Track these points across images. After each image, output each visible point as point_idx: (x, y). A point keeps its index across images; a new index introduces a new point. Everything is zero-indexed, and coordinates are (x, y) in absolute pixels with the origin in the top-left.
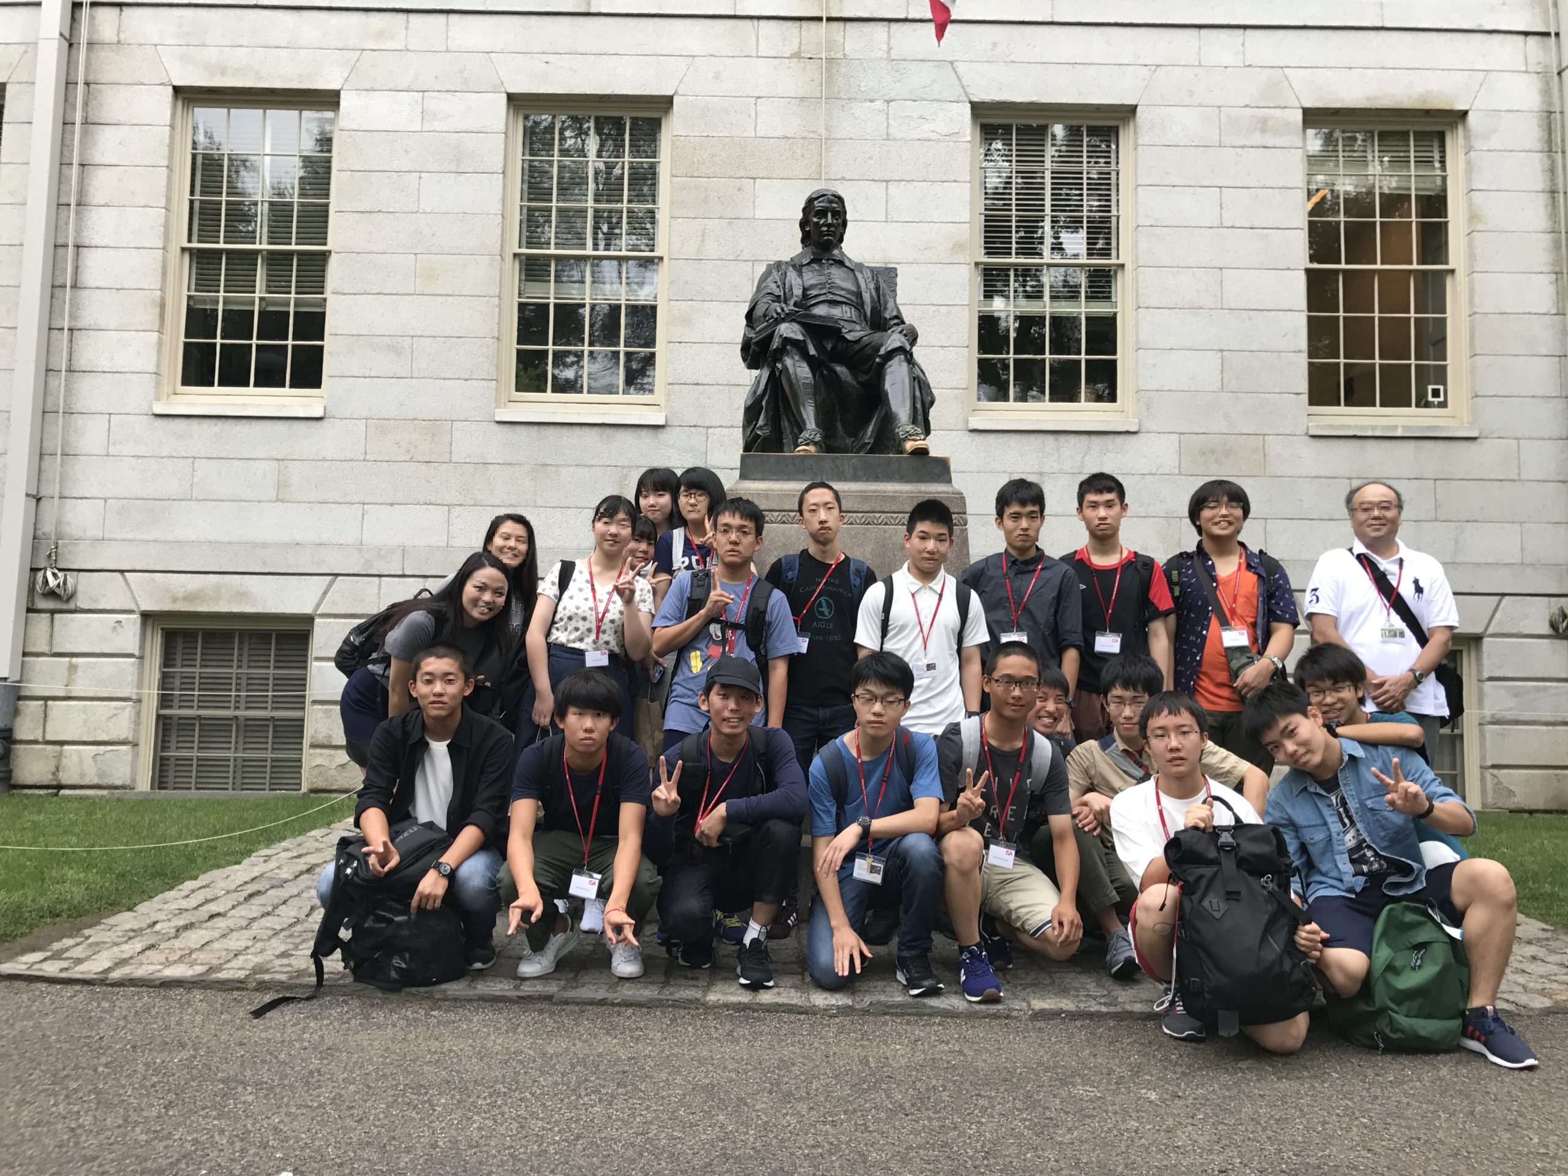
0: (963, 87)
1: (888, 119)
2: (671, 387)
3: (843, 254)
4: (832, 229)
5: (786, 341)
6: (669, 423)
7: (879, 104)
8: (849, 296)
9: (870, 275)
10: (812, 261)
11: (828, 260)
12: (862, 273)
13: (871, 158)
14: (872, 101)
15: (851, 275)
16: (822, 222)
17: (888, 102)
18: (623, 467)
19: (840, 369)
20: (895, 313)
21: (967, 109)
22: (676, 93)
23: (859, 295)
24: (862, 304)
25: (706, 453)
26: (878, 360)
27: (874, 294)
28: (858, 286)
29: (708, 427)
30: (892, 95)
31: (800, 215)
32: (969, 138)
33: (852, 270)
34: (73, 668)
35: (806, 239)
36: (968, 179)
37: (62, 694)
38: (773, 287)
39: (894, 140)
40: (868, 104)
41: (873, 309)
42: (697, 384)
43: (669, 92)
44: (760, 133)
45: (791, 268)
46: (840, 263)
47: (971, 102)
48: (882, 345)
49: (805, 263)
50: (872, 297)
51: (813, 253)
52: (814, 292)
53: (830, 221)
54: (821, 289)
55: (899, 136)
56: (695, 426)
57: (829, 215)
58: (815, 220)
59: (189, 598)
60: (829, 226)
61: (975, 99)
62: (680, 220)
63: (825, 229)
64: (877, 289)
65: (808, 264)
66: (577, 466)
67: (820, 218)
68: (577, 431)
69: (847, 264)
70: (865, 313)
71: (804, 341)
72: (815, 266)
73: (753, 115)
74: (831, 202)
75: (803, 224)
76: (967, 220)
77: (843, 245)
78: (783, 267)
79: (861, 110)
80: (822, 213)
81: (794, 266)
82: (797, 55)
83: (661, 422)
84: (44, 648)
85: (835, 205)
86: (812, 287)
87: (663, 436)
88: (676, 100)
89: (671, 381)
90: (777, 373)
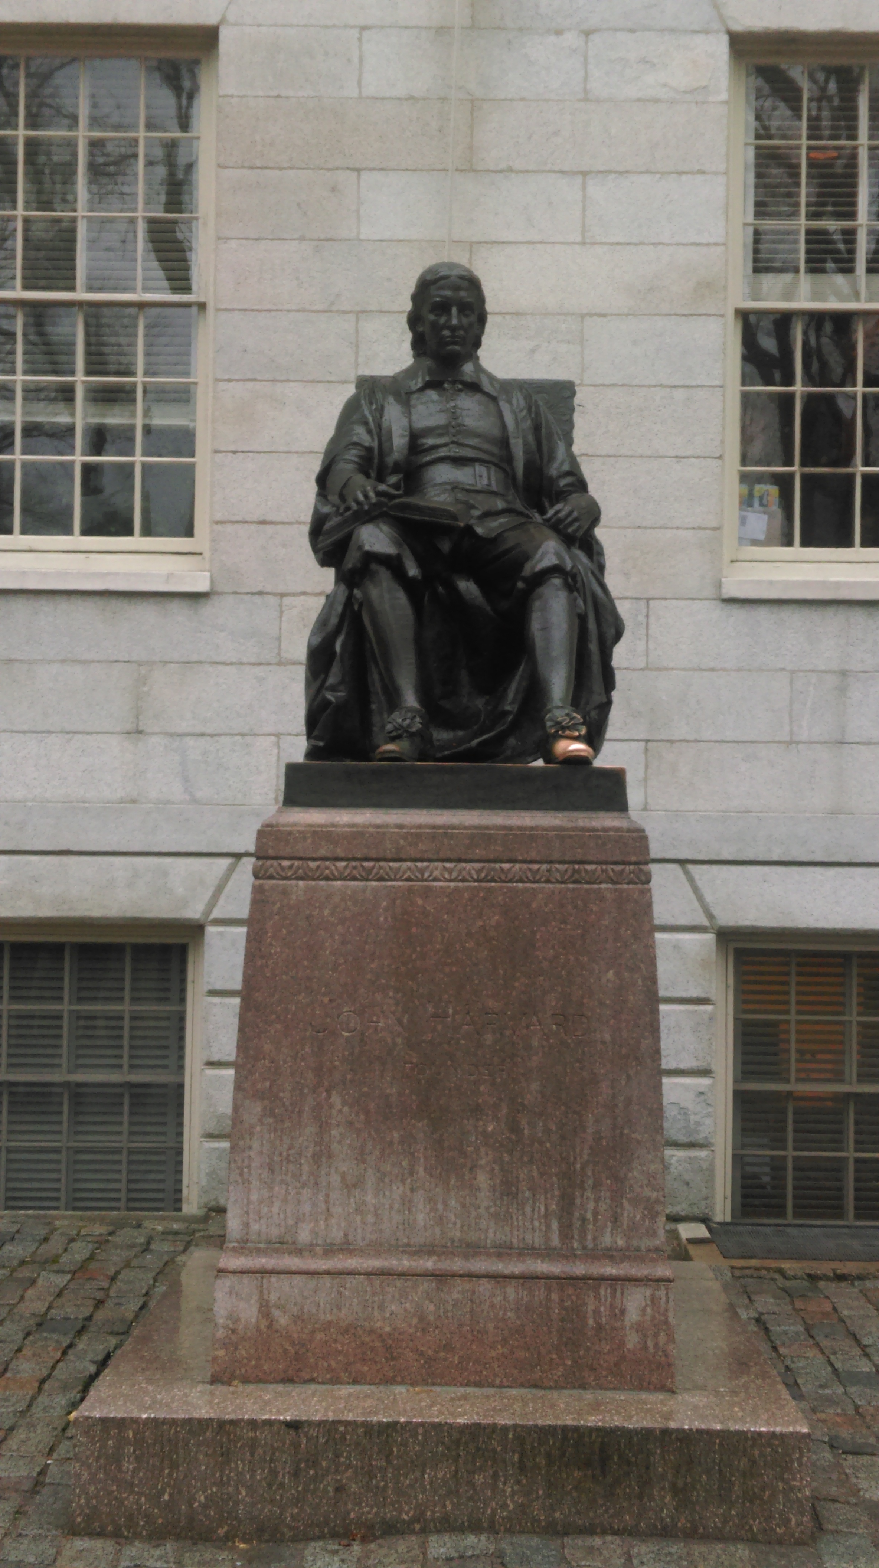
1: (586, 63)
2: (219, 527)
3: (479, 369)
4: (461, 333)
5: (370, 557)
6: (219, 588)
7: (571, 39)
8: (486, 446)
9: (522, 403)
10: (428, 386)
11: (454, 382)
12: (510, 402)
13: (556, 133)
14: (559, 32)
15: (492, 406)
16: (443, 320)
17: (587, 34)
18: (140, 664)
19: (467, 587)
20: (566, 467)
21: (721, 47)
22: (223, 20)
23: (504, 442)
24: (509, 459)
25: (279, 639)
26: (520, 585)
27: (531, 438)
28: (504, 427)
29: (282, 595)
30: (593, 21)
31: (408, 306)
32: (724, 96)
33: (494, 399)
35: (419, 344)
36: (722, 167)
38: (361, 434)
39: (598, 101)
40: (552, 38)
41: (528, 465)
42: (263, 522)
43: (210, 19)
44: (370, 90)
45: (391, 399)
46: (474, 387)
47: (729, 34)
48: (527, 557)
49: (414, 388)
50: (526, 444)
51: (430, 372)
52: (430, 441)
53: (455, 321)
54: (440, 435)
55: (604, 94)
56: (260, 593)
57: (454, 310)
58: (432, 317)
60: (453, 329)
61: (737, 27)
62: (233, 244)
63: (446, 333)
64: (537, 428)
65: (422, 390)
66: (63, 661)
67: (440, 315)
68: (63, 605)
69: (487, 386)
70: (514, 478)
71: (399, 557)
72: (433, 394)
73: (356, 60)
74: (457, 288)
75: (414, 320)
76: (721, 240)
77: (480, 352)
78: (379, 396)
79: (539, 48)
80: (443, 307)
81: (397, 395)
83: (202, 586)
85: (462, 294)
86: (428, 431)
87: (207, 609)
88: (225, 36)
89: (219, 517)
90: (356, 607)
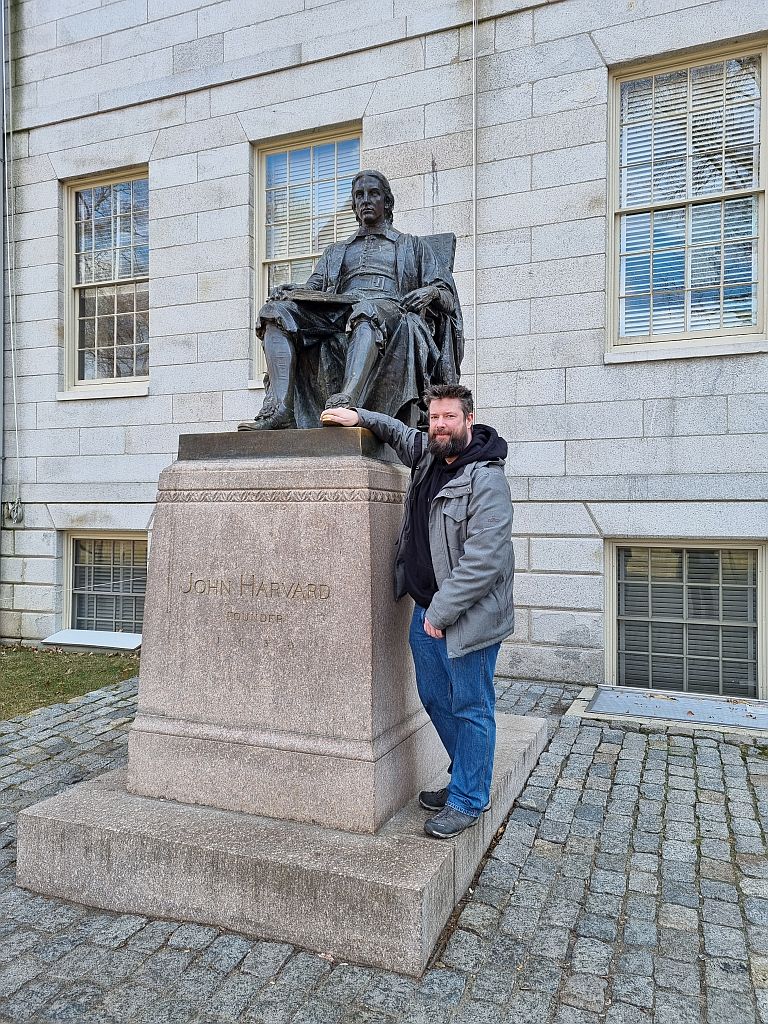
0: (600, 53)
1: (532, 98)
3: (389, 228)
4: (370, 207)
7: (525, 87)
8: (383, 267)
9: (411, 243)
10: (357, 239)
11: (370, 235)
14: (518, 86)
15: (391, 246)
16: (361, 201)
17: (533, 83)
20: (436, 277)
21: (604, 73)
22: (364, 115)
23: (394, 264)
24: (396, 272)
27: (412, 261)
28: (396, 256)
30: (535, 78)
33: (395, 242)
34: (25, 565)
36: (604, 138)
37: (20, 581)
39: (538, 116)
40: (515, 89)
41: (408, 276)
43: (359, 116)
44: (428, 135)
45: (338, 249)
46: (383, 237)
47: (607, 66)
49: (351, 241)
51: (360, 231)
52: (350, 268)
55: (541, 113)
57: (366, 194)
58: (357, 200)
59: (81, 519)
61: (612, 62)
64: (420, 257)
65: (354, 242)
67: (360, 199)
70: (398, 281)
72: (359, 243)
73: (422, 120)
76: (603, 176)
79: (509, 96)
82: (456, 61)
84: (10, 552)
85: (372, 184)
86: (350, 263)
88: (365, 121)
